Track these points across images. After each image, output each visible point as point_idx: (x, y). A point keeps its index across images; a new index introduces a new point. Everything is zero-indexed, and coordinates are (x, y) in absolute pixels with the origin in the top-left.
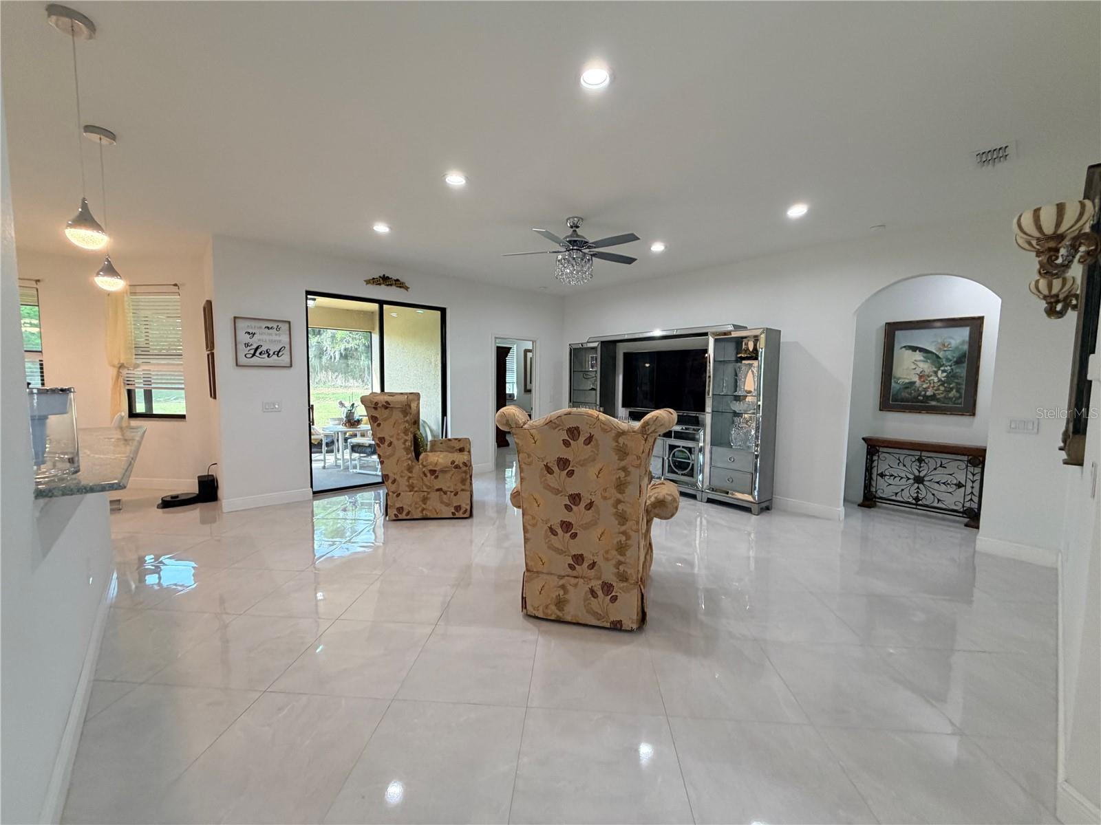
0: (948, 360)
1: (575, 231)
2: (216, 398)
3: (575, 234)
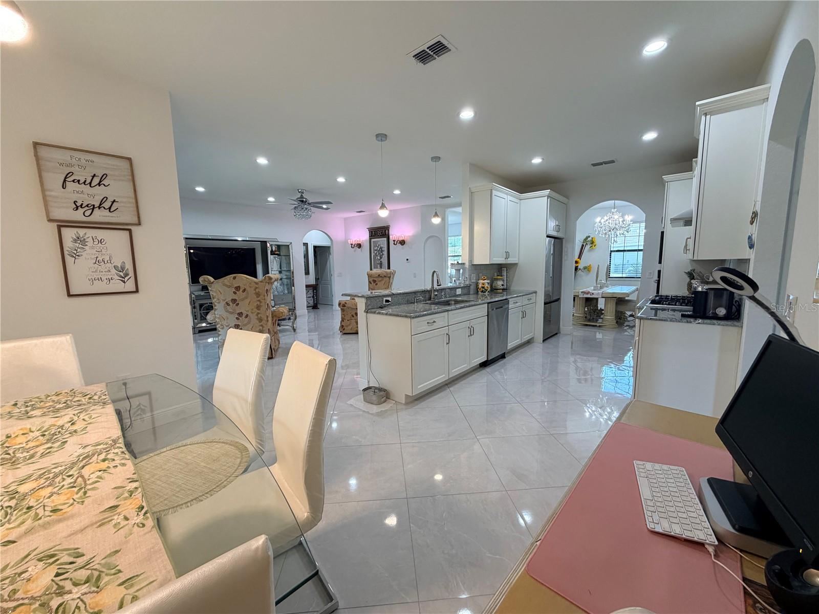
1: (302, 195)
2: (137, 291)
3: (302, 197)
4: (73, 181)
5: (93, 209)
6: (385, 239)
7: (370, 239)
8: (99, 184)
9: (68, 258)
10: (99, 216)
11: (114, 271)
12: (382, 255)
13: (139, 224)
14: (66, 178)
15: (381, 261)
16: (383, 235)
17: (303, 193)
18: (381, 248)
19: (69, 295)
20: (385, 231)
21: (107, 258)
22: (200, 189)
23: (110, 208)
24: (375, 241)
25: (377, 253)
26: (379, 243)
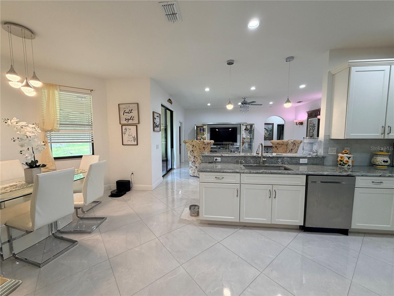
0: (269, 131)
1: (245, 100)
2: (137, 145)
3: (245, 101)
4: (125, 113)
5: (129, 120)
6: (317, 118)
7: (308, 119)
8: (131, 113)
9: (123, 134)
10: (131, 122)
11: (132, 138)
12: (314, 129)
13: (139, 123)
14: (124, 112)
15: (313, 134)
16: (316, 115)
17: (245, 99)
18: (314, 125)
19: (123, 144)
20: (317, 112)
21: (131, 134)
22: (209, 104)
23: (132, 119)
24: (310, 120)
25: (311, 128)
26: (313, 121)
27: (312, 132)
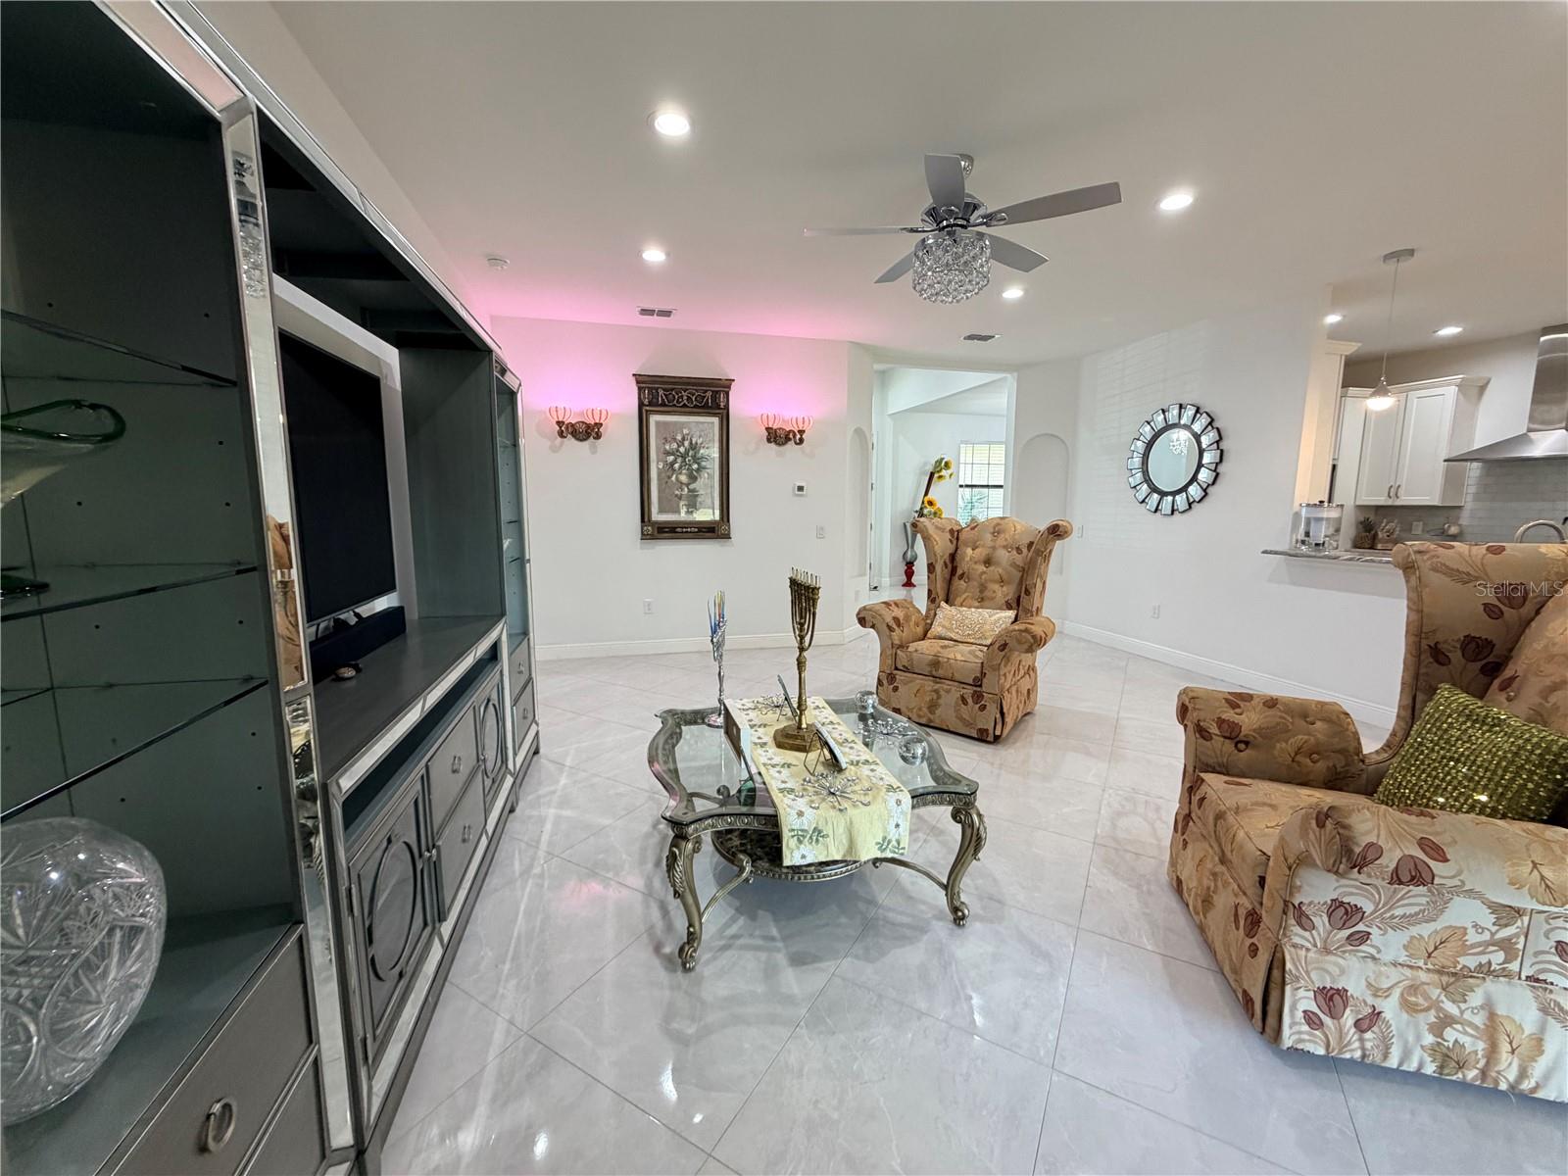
6: (716, 420)
7: (643, 414)
12: (698, 470)
15: (694, 490)
16: (706, 406)
18: (693, 447)
20: (715, 394)
24: (666, 424)
25: (675, 461)
26: (685, 431)
27: (687, 485)
